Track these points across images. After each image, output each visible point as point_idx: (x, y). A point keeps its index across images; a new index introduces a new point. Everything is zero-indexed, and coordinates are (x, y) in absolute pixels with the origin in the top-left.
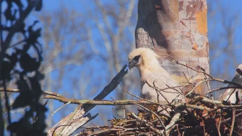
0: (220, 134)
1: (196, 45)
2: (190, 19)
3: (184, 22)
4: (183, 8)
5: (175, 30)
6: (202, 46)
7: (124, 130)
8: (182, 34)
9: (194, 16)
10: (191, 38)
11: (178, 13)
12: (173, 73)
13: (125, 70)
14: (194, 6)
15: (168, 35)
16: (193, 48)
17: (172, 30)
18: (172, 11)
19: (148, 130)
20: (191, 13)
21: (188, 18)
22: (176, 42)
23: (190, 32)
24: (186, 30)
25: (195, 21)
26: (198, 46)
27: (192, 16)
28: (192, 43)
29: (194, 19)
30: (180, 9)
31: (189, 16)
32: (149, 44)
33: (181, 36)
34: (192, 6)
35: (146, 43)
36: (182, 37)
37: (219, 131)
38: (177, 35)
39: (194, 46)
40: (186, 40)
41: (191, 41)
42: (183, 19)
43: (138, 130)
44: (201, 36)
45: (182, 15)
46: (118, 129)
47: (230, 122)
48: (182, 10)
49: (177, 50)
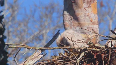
0: (103, 61)
1: (92, 19)
2: (89, 7)
3: (86, 8)
4: (85, 2)
5: (81, 13)
6: (95, 20)
7: (58, 61)
8: (85, 14)
9: (91, 6)
10: (89, 16)
11: (83, 4)
12: (82, 33)
13: (59, 32)
14: (90, 1)
15: (78, 15)
16: (91, 21)
17: (80, 13)
18: (80, 3)
19: (69, 61)
20: (89, 4)
21: (87, 7)
22: (82, 18)
23: (89, 13)
24: (87, 12)
25: (91, 8)
26: (93, 20)
27: (89, 6)
28: (90, 19)
29: (90, 7)
31: (88, 6)
32: (70, 20)
33: (85, 15)
35: (68, 19)
36: (85, 16)
37: (103, 60)
38: (83, 15)
39: (91, 20)
40: (87, 17)
41: (89, 17)
42: (85, 7)
43: (64, 61)
44: (94, 15)
45: (85, 5)
46: (55, 61)
47: (108, 56)
48: (85, 3)
49: (83, 22)
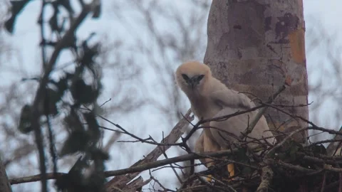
1: (289, 78)
2: (281, 42)
3: (273, 45)
4: (271, 26)
5: (260, 58)
6: (298, 80)
8: (270, 63)
9: (287, 38)
10: (283, 68)
11: (264, 33)
14: (287, 24)
16: (286, 83)
17: (255, 58)
18: (255, 30)
20: (282, 33)
21: (278, 40)
22: (262, 75)
23: (281, 61)
24: (276, 57)
25: (289, 45)
26: (293, 80)
27: (283, 37)
28: (284, 76)
29: (287, 42)
30: (267, 28)
33: (269, 66)
34: (283, 23)
36: (270, 68)
38: (263, 65)
39: (286, 80)
40: (276, 73)
41: (282, 72)
42: (272, 42)
44: (296, 66)
45: (270, 36)
48: (270, 29)
49: (263, 86)
